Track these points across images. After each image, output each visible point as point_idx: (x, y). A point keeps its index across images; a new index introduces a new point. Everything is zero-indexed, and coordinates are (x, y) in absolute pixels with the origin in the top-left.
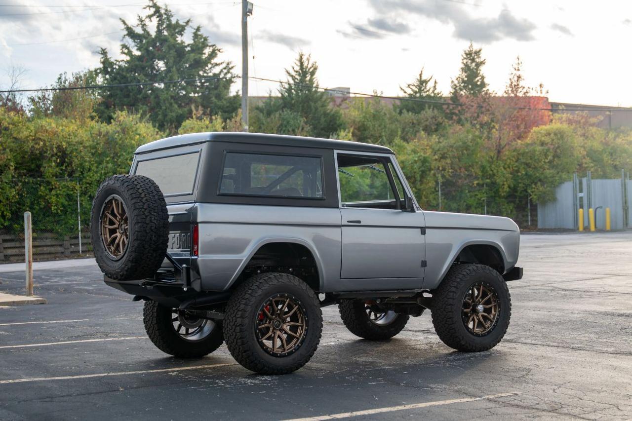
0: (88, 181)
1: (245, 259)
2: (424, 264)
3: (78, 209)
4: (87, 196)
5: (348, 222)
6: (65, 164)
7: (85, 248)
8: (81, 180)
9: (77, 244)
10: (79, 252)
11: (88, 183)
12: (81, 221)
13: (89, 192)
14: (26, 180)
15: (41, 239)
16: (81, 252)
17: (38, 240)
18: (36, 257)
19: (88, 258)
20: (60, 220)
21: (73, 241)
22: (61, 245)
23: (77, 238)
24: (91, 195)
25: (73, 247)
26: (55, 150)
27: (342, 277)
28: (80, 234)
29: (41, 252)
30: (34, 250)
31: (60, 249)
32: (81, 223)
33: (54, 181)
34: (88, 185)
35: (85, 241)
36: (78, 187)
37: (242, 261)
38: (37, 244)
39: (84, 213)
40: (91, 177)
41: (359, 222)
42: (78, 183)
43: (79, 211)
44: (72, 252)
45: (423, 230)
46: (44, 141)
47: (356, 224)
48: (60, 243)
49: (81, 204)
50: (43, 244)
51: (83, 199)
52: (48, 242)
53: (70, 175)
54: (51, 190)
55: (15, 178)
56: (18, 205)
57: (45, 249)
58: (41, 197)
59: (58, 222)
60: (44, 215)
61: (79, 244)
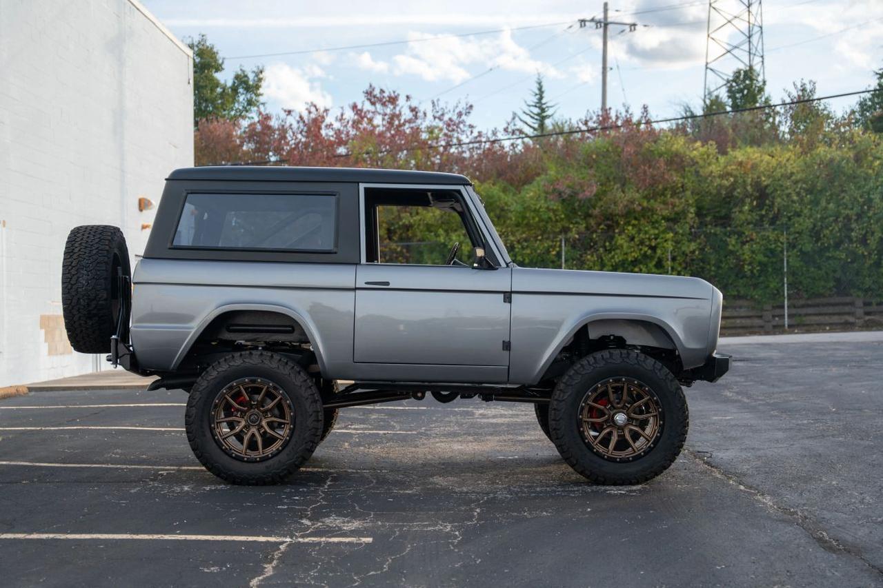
0: (797, 230)
1: (193, 331)
2: (507, 346)
3: (784, 268)
4: (795, 250)
5: (366, 283)
6: (766, 207)
7: (794, 322)
8: (788, 228)
9: (781, 315)
10: (784, 326)
11: (798, 233)
12: (789, 284)
13: (799, 244)
14: (712, 231)
15: (735, 308)
16: (786, 326)
17: (730, 310)
18: (724, 331)
19: (796, 333)
20: (758, 283)
21: (778, 312)
22: (760, 317)
23: (783, 307)
24: (801, 248)
25: (777, 319)
26: (749, 188)
27: (355, 361)
28: (786, 302)
29: (733, 325)
30: (724, 322)
31: (757, 322)
32: (788, 287)
33: (748, 231)
34: (797, 235)
35: (794, 311)
36: (783, 239)
37: (189, 334)
38: (727, 314)
39: (794, 274)
40: (800, 224)
41: (387, 283)
42: (785, 233)
43: (785, 270)
44: (774, 327)
45: (508, 296)
46: (735, 177)
47: (383, 286)
48: (760, 314)
49: (787, 261)
50: (736, 314)
51: (790, 253)
52: (743, 312)
53: (772, 222)
54: (744, 243)
55: (694, 228)
56: (701, 264)
57: (738, 321)
58: (732, 252)
59: (755, 286)
60: (737, 276)
61: (784, 315)
